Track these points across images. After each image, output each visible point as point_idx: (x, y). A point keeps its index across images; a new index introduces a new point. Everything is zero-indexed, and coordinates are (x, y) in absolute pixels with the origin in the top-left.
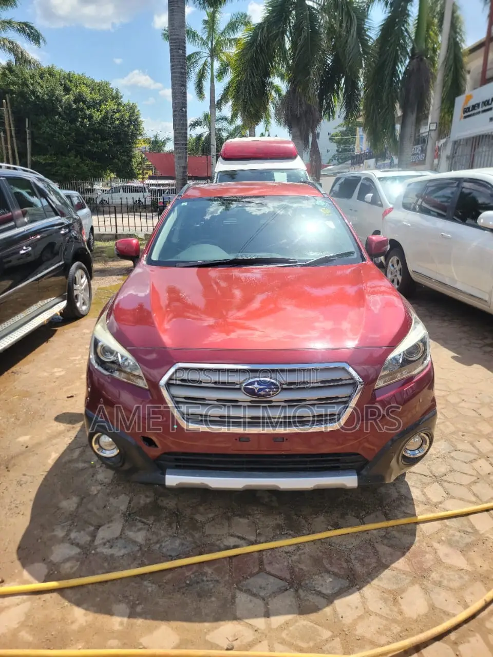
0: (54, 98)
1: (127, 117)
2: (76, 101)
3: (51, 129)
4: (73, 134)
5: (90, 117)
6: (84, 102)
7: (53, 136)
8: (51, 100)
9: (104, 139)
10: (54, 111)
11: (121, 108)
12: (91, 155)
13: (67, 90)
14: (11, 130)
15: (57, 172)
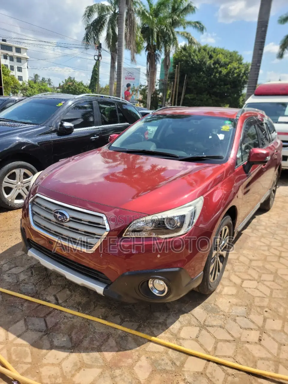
0: (203, 63)
1: (243, 71)
2: (214, 64)
3: (197, 80)
4: (208, 82)
5: (221, 72)
6: (219, 64)
7: (197, 83)
8: (200, 64)
9: (225, 85)
10: (201, 70)
11: (241, 66)
12: (216, 94)
13: (211, 57)
14: (177, 81)
15: (195, 103)
